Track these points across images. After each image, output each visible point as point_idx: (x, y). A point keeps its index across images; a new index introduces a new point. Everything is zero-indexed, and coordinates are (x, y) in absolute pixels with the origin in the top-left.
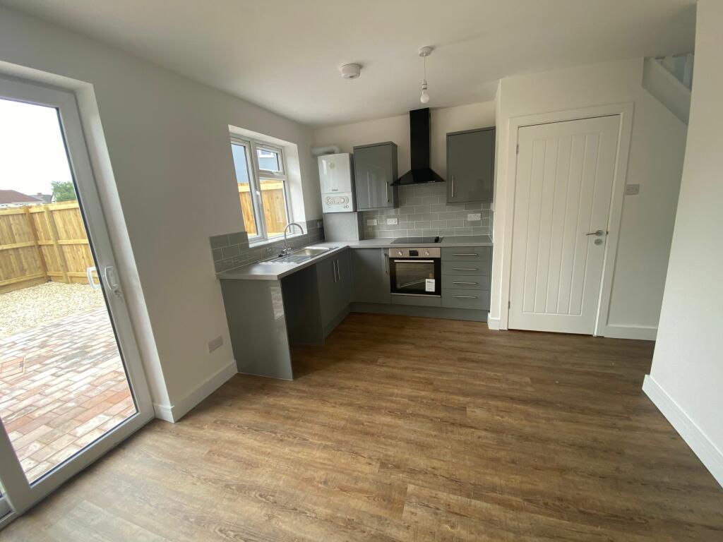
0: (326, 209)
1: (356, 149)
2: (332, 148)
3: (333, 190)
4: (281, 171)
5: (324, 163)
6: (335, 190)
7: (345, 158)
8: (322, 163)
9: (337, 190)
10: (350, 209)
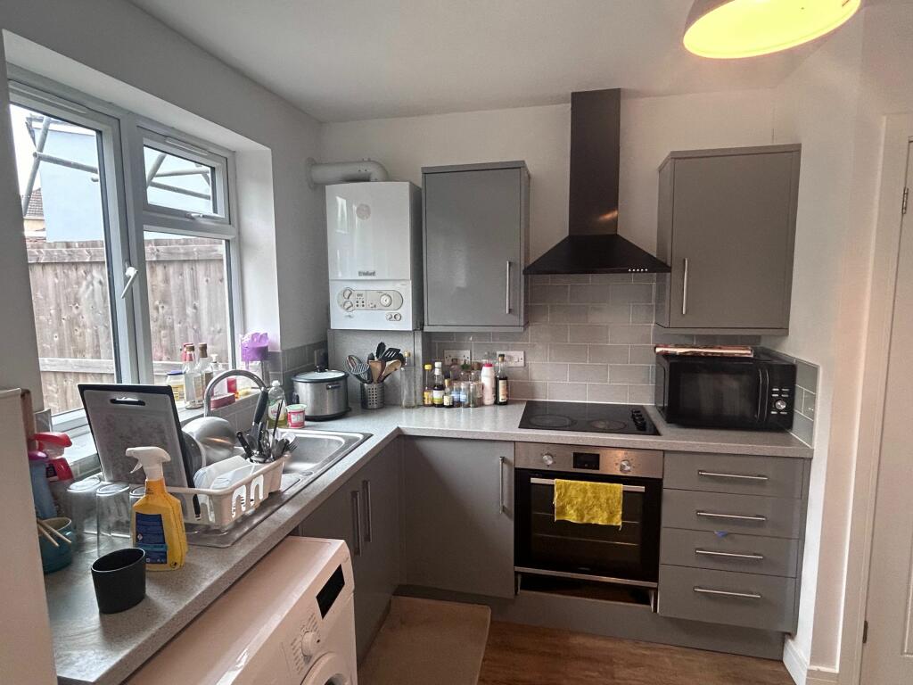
0: (339, 320)
1: (427, 173)
2: (363, 169)
3: (360, 273)
4: (221, 214)
5: (340, 203)
6: (367, 274)
7: (399, 194)
8: (335, 202)
9: (373, 274)
10: (407, 324)
